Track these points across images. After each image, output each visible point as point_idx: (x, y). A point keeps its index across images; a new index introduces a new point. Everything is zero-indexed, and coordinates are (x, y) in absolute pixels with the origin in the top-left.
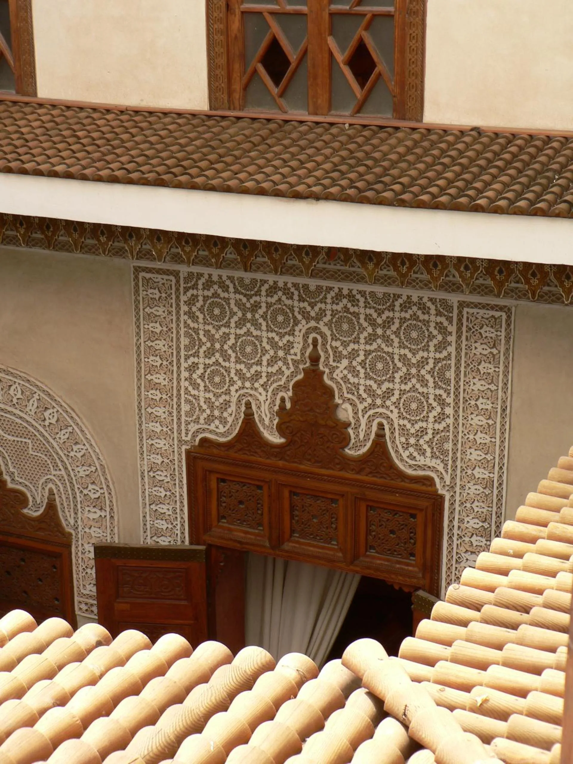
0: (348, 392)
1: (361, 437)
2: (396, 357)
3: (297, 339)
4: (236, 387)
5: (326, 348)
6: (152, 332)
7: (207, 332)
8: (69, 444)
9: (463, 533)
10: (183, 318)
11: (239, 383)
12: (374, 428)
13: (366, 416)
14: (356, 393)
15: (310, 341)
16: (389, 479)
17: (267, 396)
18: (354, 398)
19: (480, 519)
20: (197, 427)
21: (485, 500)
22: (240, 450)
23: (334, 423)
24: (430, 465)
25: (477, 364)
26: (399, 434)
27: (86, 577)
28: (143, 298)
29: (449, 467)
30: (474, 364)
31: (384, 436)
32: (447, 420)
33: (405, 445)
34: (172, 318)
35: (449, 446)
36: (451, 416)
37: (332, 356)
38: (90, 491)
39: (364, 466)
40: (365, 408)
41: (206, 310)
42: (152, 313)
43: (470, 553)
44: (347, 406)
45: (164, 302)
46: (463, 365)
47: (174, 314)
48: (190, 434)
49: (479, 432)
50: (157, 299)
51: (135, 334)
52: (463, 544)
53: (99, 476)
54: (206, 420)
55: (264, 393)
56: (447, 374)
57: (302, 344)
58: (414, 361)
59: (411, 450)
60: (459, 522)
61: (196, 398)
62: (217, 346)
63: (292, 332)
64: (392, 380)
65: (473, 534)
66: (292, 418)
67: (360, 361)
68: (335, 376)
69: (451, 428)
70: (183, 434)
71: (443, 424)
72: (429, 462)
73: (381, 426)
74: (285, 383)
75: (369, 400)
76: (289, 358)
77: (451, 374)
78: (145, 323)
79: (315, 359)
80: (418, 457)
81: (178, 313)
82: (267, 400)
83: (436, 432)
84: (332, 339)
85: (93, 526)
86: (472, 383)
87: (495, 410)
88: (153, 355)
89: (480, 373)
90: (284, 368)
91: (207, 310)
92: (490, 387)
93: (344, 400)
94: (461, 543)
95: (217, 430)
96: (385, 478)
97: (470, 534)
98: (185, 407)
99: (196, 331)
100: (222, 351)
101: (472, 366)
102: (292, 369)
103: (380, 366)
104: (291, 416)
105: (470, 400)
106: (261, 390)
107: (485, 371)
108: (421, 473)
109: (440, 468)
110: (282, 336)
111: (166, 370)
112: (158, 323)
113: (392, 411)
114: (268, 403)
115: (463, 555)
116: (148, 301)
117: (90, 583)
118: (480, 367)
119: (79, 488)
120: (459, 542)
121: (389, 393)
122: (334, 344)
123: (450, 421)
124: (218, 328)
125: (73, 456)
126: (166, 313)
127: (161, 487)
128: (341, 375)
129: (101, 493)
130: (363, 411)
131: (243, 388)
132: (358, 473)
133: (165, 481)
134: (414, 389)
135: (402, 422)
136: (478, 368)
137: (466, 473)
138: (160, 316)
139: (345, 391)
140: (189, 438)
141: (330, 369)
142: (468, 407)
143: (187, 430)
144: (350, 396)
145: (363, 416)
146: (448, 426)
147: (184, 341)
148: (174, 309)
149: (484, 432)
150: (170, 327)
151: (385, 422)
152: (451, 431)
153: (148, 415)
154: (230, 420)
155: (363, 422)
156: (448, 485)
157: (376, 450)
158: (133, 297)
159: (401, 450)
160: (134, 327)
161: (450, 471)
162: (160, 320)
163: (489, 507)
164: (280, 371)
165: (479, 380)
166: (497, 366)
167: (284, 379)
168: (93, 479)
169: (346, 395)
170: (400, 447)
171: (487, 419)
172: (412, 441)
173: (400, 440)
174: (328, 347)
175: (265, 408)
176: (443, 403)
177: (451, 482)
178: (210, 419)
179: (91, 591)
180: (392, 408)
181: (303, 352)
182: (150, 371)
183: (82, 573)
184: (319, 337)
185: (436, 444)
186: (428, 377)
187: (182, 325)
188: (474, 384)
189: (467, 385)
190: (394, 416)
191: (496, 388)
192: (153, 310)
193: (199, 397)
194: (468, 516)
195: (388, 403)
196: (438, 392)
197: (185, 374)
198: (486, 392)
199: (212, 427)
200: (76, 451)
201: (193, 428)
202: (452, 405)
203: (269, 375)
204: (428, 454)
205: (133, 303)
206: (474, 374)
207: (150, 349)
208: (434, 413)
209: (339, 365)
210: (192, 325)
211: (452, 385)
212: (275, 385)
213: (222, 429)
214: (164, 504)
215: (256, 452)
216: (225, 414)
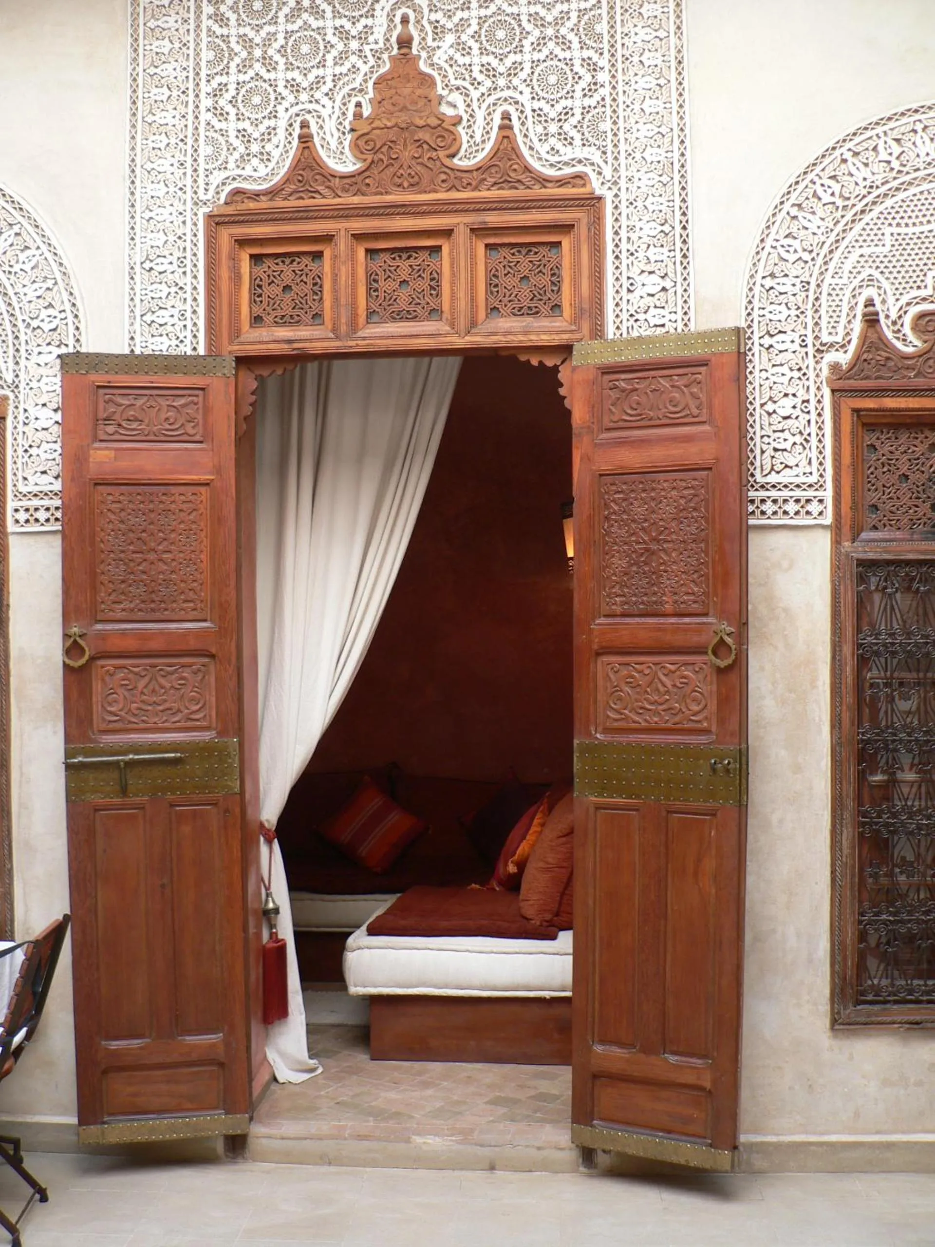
0: (456, 79)
1: (478, 138)
2: (524, 18)
3: (377, 21)
4: (286, 104)
5: (422, 26)
6: (157, 53)
7: (242, 37)
8: (13, 253)
9: (635, 247)
10: (206, 23)
11: (291, 98)
12: (497, 121)
13: (484, 106)
14: (467, 77)
15: (398, 20)
16: (523, 187)
17: (333, 107)
18: (466, 84)
19: (658, 221)
20: (224, 174)
21: (663, 193)
22: (291, 195)
23: (439, 119)
24: (581, 156)
25: (638, 7)
26: (534, 123)
27: (30, 463)
28: (145, 8)
29: (609, 154)
30: (634, 8)
31: (511, 128)
32: (602, 91)
33: (543, 138)
34: (189, 27)
35: (606, 126)
36: (607, 84)
37: (430, 34)
38: (42, 321)
39: (484, 176)
40: (483, 94)
41: (240, 7)
42: (158, 26)
43: (646, 274)
44: (456, 97)
45: (177, 8)
46: (619, 11)
47: (192, 21)
48: (212, 189)
49: (647, 99)
50: (167, 6)
51: (129, 60)
52: (635, 262)
53: (60, 293)
54: (239, 163)
55: (329, 104)
56: (598, 28)
57: (386, 26)
58: (549, 18)
59: (553, 141)
60: (628, 232)
61: (223, 133)
62: (258, 53)
63: (371, 13)
64: (519, 49)
65: (649, 245)
66: (374, 125)
67: (472, 33)
68: (435, 60)
69: (608, 100)
70: (201, 191)
71: (597, 97)
72: (579, 152)
73: (506, 116)
74: (361, 85)
75: (488, 83)
76: (367, 48)
77: (602, 27)
78: (146, 42)
79: (405, 42)
80: (562, 150)
81: (198, 17)
82: (333, 113)
83: (586, 110)
84: (431, 10)
85: (44, 375)
86: (632, 34)
87: (668, 64)
88: (156, 86)
89: (643, 18)
90: (360, 64)
91: (244, 7)
92: (658, 34)
93: (451, 90)
94: (632, 263)
95: (256, 175)
96: (517, 188)
97: (645, 247)
98: (205, 150)
99: (225, 38)
100: (265, 59)
101: (631, 11)
102: (372, 61)
103: (501, 34)
104: (372, 123)
105: (632, 56)
106: (325, 100)
107: (650, 14)
108: (568, 171)
109: (597, 157)
110: (354, 21)
111: (176, 103)
112: (167, 39)
113: (521, 93)
114: (335, 117)
115: (637, 278)
116: (153, 10)
117: (36, 472)
118: (643, 11)
119: (24, 321)
120: (630, 262)
121: (517, 67)
122: (434, 17)
123: (605, 91)
124: (258, 28)
125: (18, 270)
126: (179, 23)
127: (160, 283)
128: (446, 57)
129: (62, 319)
130: (479, 100)
131: (297, 104)
132: (476, 188)
133: (168, 272)
134: (552, 56)
135: (536, 105)
136: (640, 13)
137: (634, 158)
138: (170, 29)
139: (451, 76)
140: (210, 196)
141: (428, 52)
142: (630, 66)
143: (207, 184)
144: (459, 83)
145: (480, 108)
146: (603, 99)
147: (207, 55)
148: (192, 15)
149: (655, 97)
150: (185, 41)
151: (511, 109)
152: (608, 106)
153: (146, 173)
154: (276, 153)
155: (480, 115)
156: (609, 181)
157: (502, 147)
158: (130, 9)
159: (537, 145)
160: (129, 50)
161: (610, 160)
162: (170, 34)
163: (669, 201)
164: (354, 69)
165: (643, 27)
166: (665, 4)
167: (359, 78)
168: (50, 300)
169: (453, 82)
170: (535, 140)
171: (657, 79)
172: (553, 128)
173: (535, 130)
174: (425, 22)
175: (330, 125)
176: (594, 68)
177: (613, 176)
178: (244, 159)
179: (36, 484)
180: (522, 87)
181: (388, 36)
182: (151, 109)
183: (23, 457)
184: (410, 12)
185: (588, 127)
186: (571, 36)
187: (204, 35)
188: (636, 34)
189: (626, 38)
190: (525, 99)
191: (667, 34)
192: (159, 23)
193: (227, 131)
194: (640, 220)
195: (516, 81)
196: (586, 54)
197: (206, 102)
198: (652, 42)
199: (248, 171)
200: (24, 263)
201: (217, 178)
202: (607, 69)
203: (336, 78)
204: (578, 142)
205: (129, 17)
206: (635, 20)
207: (152, 79)
208: (583, 84)
209: (440, 44)
210: (219, 31)
211: (605, 41)
212: (346, 90)
213: (263, 171)
214: (166, 309)
215: (317, 192)
216: (269, 147)
